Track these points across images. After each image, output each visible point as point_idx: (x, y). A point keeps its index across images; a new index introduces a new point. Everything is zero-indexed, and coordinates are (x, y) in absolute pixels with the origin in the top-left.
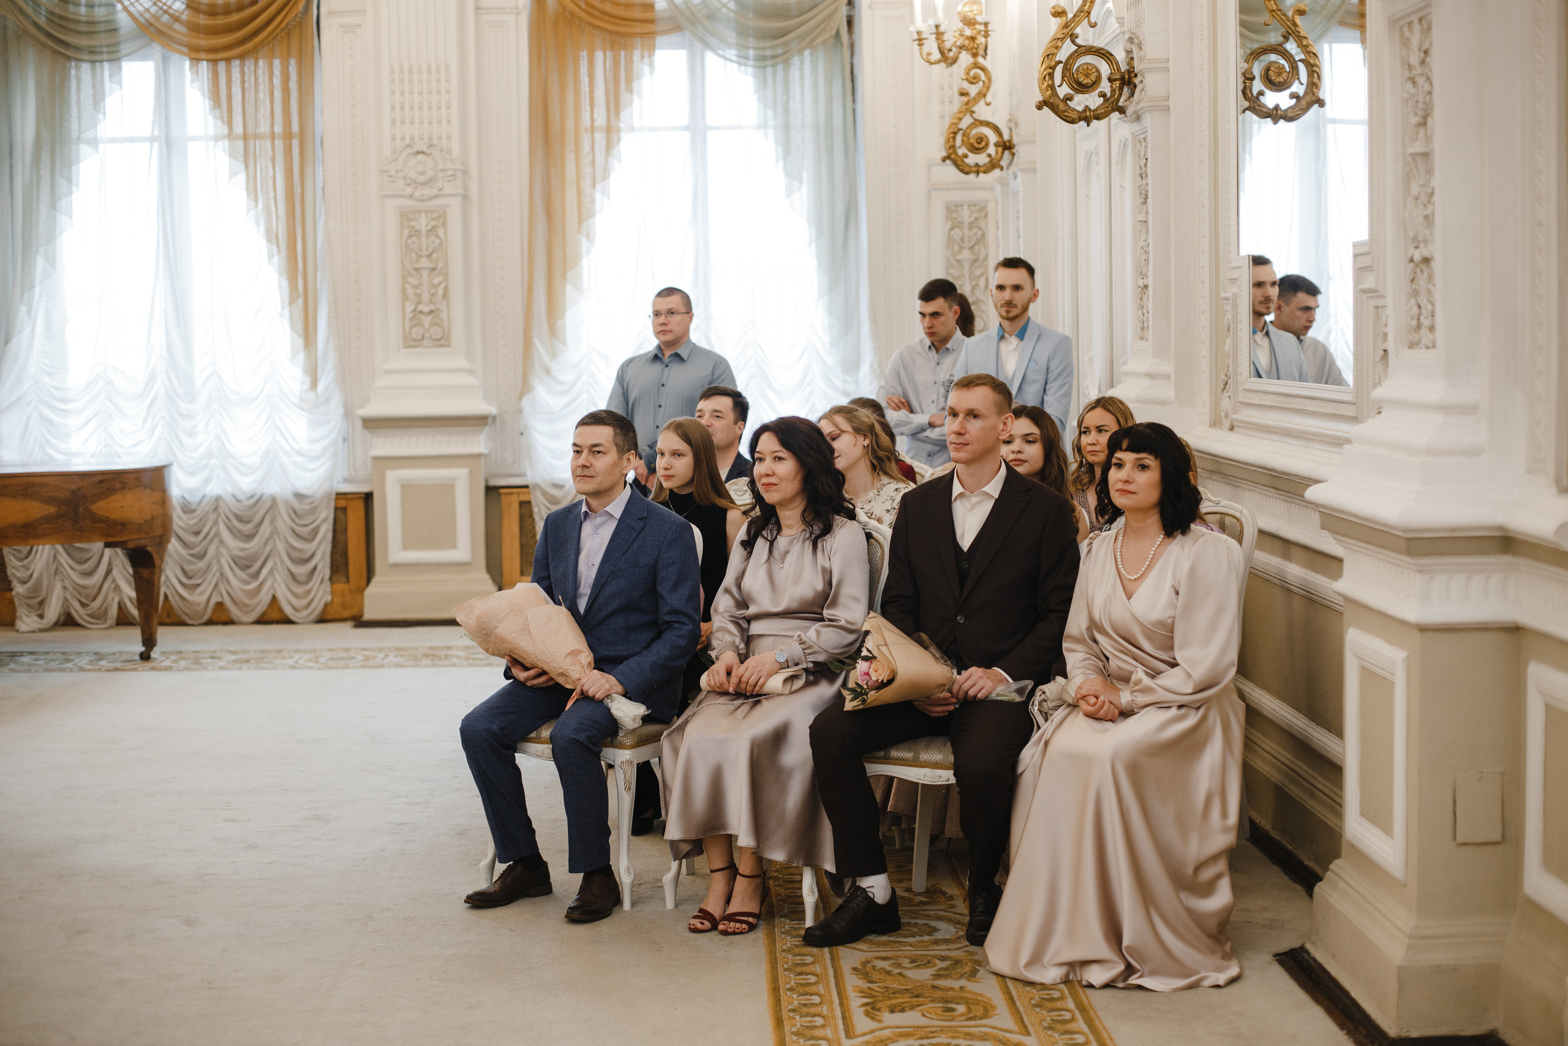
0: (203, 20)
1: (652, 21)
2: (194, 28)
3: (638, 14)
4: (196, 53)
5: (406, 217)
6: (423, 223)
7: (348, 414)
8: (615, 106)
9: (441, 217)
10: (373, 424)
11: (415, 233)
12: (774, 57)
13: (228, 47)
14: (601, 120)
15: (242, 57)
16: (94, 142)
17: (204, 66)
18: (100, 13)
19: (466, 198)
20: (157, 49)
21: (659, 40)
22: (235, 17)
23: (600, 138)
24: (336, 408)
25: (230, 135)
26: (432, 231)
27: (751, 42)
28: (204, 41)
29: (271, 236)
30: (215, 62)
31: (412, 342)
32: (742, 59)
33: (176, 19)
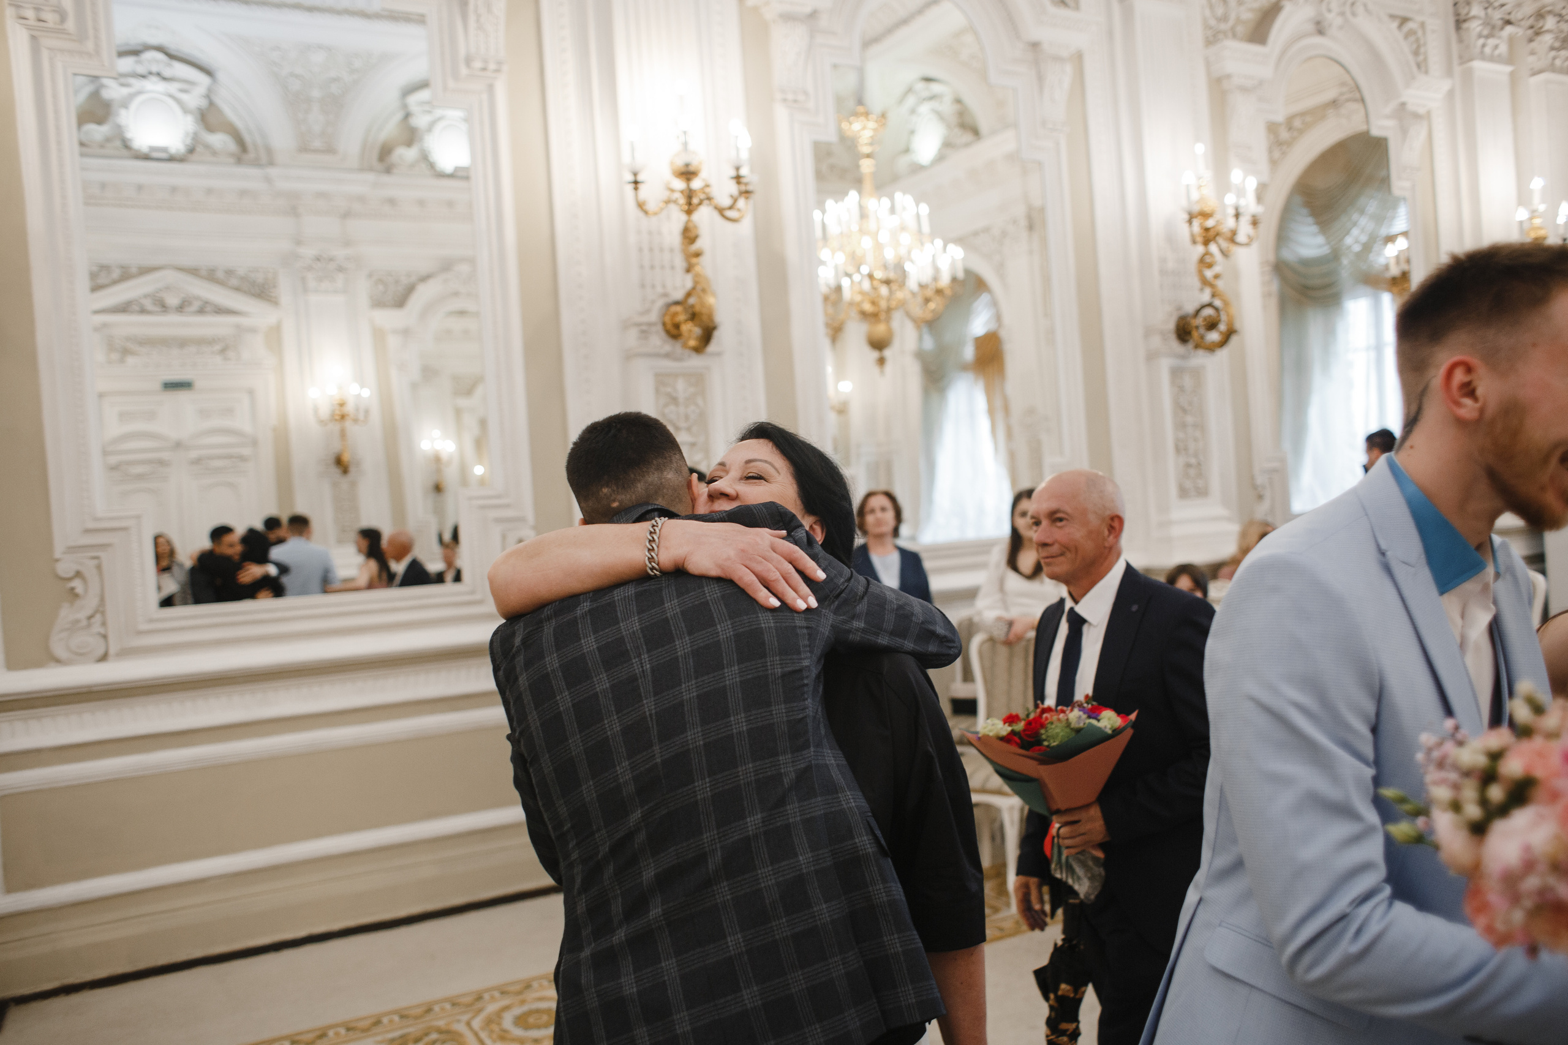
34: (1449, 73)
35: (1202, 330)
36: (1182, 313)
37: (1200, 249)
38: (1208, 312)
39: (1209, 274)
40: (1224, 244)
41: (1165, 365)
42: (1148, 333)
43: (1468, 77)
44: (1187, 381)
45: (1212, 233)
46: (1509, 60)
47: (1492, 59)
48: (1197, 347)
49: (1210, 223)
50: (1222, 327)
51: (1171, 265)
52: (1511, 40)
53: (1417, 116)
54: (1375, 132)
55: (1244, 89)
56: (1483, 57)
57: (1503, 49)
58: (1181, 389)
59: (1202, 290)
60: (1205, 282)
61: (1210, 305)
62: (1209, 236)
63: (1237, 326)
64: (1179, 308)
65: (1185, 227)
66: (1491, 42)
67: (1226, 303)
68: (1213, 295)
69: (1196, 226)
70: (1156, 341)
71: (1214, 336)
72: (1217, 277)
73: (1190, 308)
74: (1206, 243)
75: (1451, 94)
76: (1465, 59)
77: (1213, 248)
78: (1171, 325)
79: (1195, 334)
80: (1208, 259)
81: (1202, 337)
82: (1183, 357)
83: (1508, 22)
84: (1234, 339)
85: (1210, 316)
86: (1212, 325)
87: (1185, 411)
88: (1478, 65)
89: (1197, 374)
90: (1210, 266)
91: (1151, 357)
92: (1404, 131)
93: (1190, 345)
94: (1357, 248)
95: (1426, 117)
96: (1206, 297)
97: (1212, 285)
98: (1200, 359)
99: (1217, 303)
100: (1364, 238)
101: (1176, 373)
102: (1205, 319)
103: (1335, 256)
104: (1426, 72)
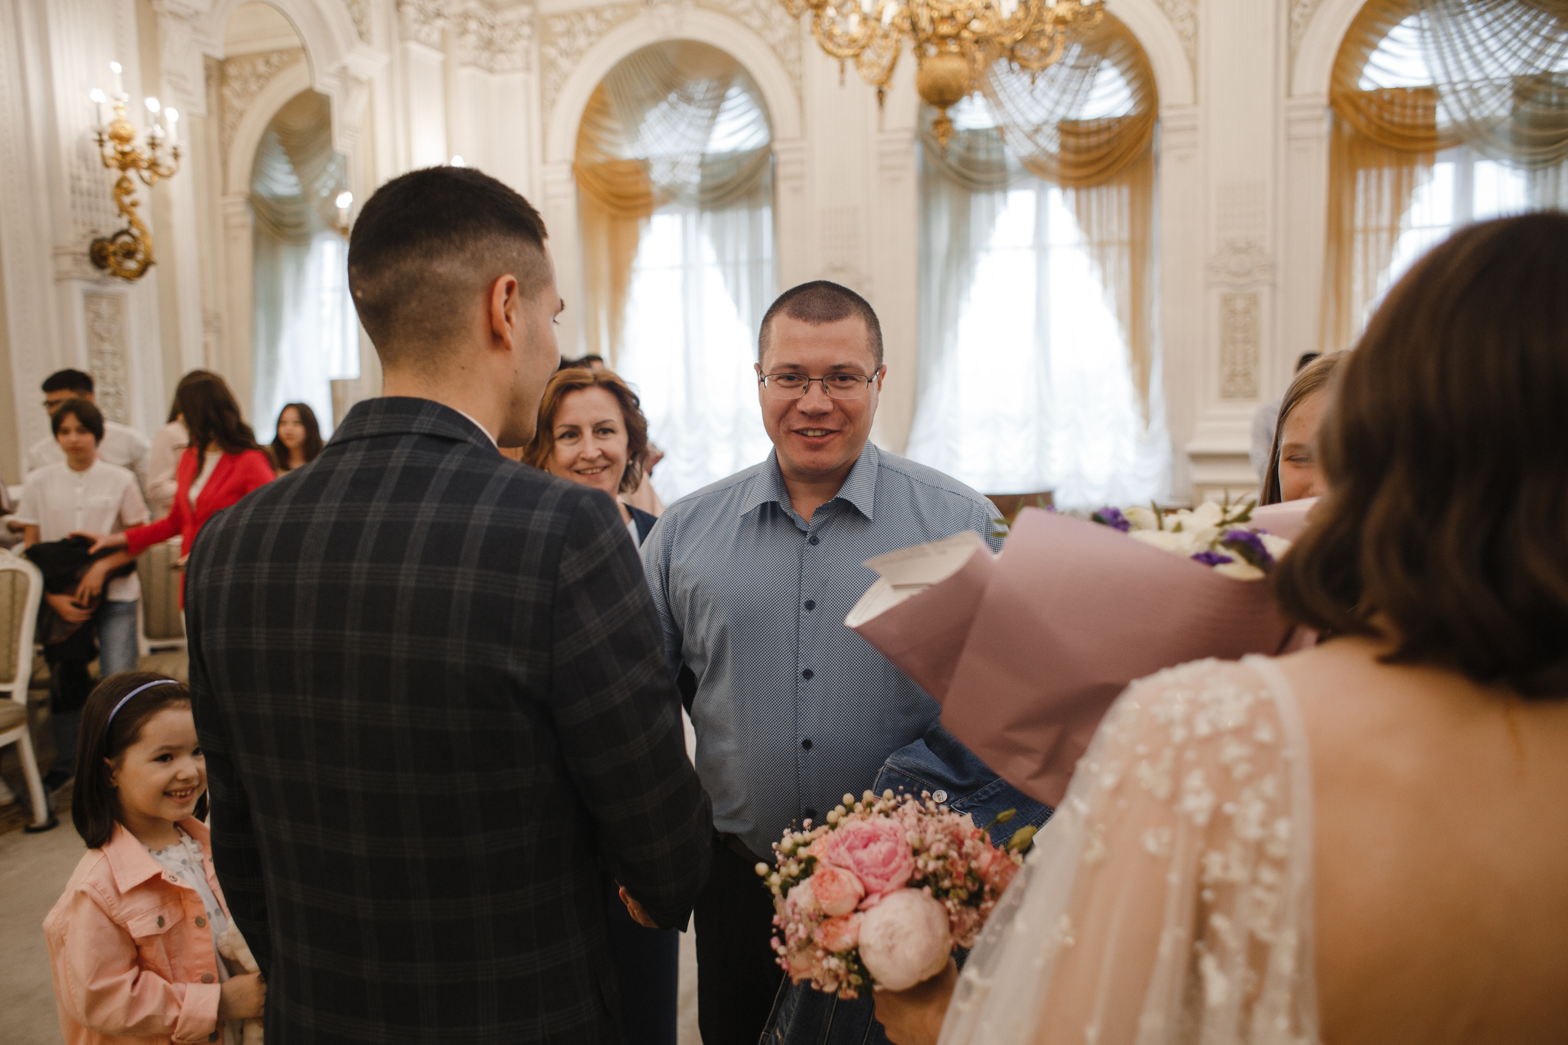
0: (1071, 157)
1: (1434, 139)
2: (1064, 163)
3: (1421, 133)
4: (1065, 182)
5: (1227, 301)
6: (1240, 304)
7: (1175, 449)
8: (1398, 208)
9: (1253, 300)
10: (1199, 458)
11: (1233, 312)
12: (1546, 161)
13: (1088, 177)
14: (1385, 219)
15: (1099, 184)
16: (988, 250)
17: (1071, 194)
18: (995, 156)
19: (1274, 286)
20: (1035, 181)
21: (1440, 155)
22: (1095, 155)
23: (1384, 236)
24: (1164, 445)
25: (1090, 243)
26: (1247, 312)
27: (1525, 149)
28: (1071, 173)
29: (1120, 316)
30: (1077, 189)
31: (1227, 395)
32: (1517, 164)
33: (1051, 156)
34: (389, 48)
35: (120, 258)
36: (98, 236)
37: (115, 174)
38: (126, 239)
39: (127, 200)
40: (146, 174)
41: (77, 290)
42: (57, 253)
43: (405, 54)
44: (105, 308)
45: (129, 159)
46: (442, 47)
47: (425, 43)
48: (114, 274)
49: (127, 148)
50: (140, 256)
51: (85, 184)
52: (443, 33)
53: (358, 81)
54: (319, 87)
55: (176, 16)
56: (417, 40)
57: (435, 37)
58: (98, 315)
59: (120, 216)
60: (123, 210)
61: (124, 232)
62: (126, 161)
63: (156, 256)
64: (94, 232)
65: (95, 147)
66: (426, 29)
67: (144, 233)
68: (131, 223)
69: (110, 149)
70: (67, 263)
71: (132, 265)
72: (134, 204)
73: (107, 232)
74: (123, 167)
75: (390, 67)
76: (403, 38)
77: (131, 173)
78: (85, 248)
79: (112, 260)
80: (125, 185)
81: (120, 264)
82: (98, 282)
83: (439, 15)
84: (152, 271)
85: (126, 243)
86: (130, 254)
87: (101, 339)
88: (414, 47)
89: (117, 301)
90: (128, 192)
91: (60, 279)
92: (346, 92)
93: (108, 271)
94: (325, 193)
95: (369, 84)
96: (123, 223)
97: (130, 213)
98: (118, 286)
99: (135, 231)
100: (331, 184)
101: (90, 298)
102: (121, 247)
103: (305, 197)
104: (369, 42)
